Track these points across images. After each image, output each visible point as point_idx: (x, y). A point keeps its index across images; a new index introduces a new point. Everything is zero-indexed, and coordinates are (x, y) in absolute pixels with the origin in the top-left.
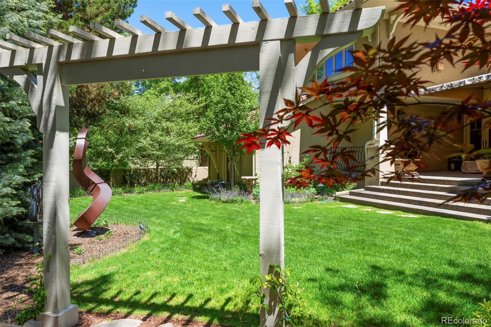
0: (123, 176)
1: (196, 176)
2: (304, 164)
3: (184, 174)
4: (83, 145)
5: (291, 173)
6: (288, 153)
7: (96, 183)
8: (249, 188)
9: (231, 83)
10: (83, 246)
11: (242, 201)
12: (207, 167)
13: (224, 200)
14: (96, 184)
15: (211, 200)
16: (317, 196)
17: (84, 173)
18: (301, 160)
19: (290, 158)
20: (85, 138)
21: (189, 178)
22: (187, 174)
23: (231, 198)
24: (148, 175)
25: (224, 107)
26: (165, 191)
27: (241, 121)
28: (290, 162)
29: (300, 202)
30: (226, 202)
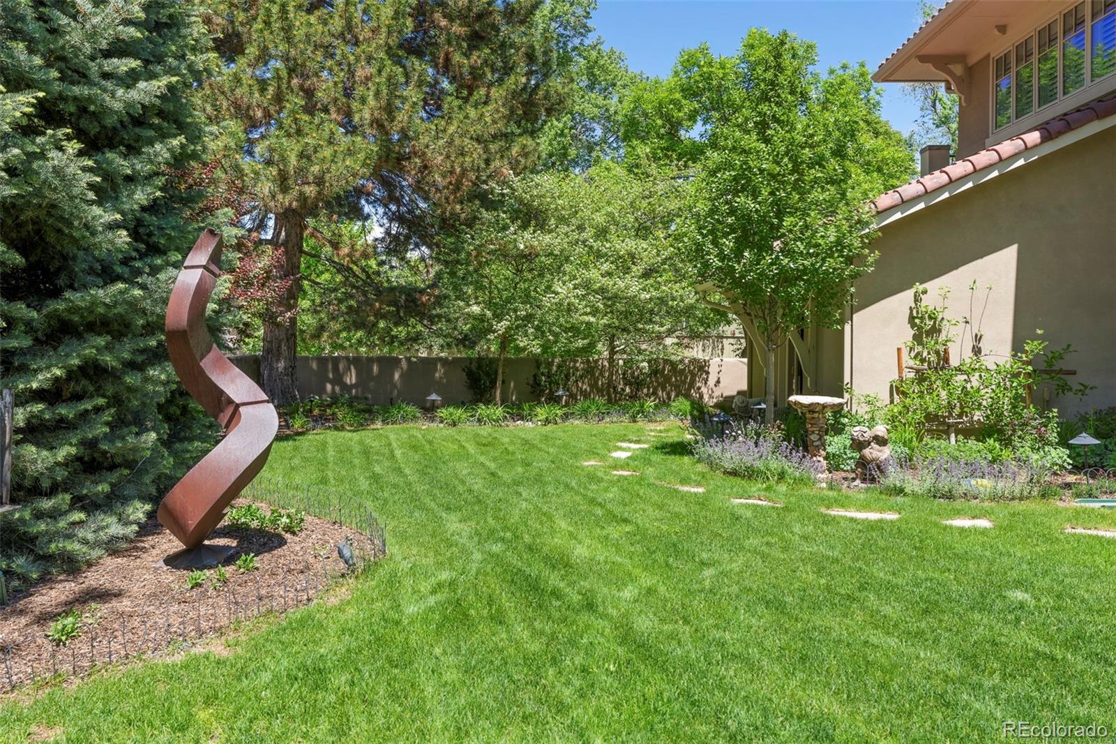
0: (535, 376)
1: (718, 382)
2: (1028, 363)
3: (686, 378)
4: (193, 288)
5: (978, 390)
6: (967, 322)
7: (237, 401)
8: (813, 432)
9: (764, 107)
10: (126, 602)
11: (782, 476)
12: (745, 360)
13: (729, 466)
14: (238, 406)
15: (699, 461)
16: (1071, 479)
17: (202, 372)
18: (1017, 347)
19: (978, 338)
20: (204, 267)
21: (699, 388)
22: (693, 375)
23: (748, 460)
24: (593, 375)
25: (735, 179)
26: (615, 419)
27: (788, 221)
28: (977, 351)
29: (994, 498)
30: (734, 473)
